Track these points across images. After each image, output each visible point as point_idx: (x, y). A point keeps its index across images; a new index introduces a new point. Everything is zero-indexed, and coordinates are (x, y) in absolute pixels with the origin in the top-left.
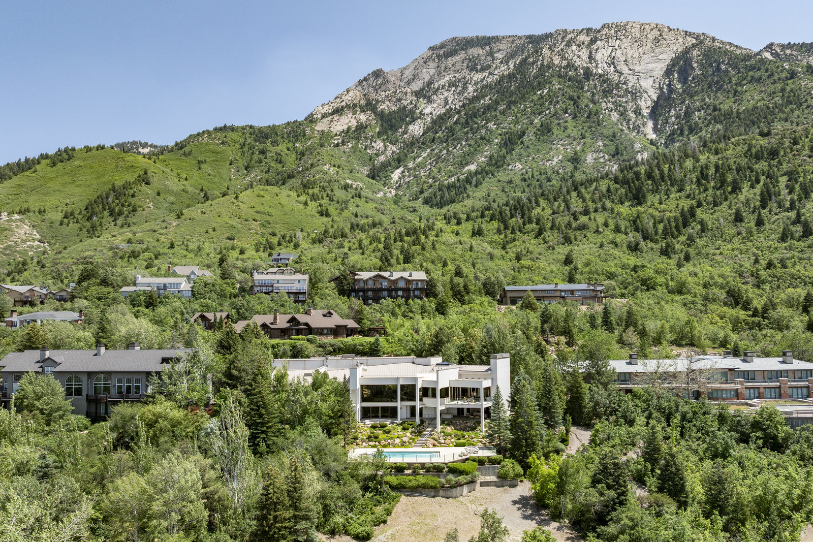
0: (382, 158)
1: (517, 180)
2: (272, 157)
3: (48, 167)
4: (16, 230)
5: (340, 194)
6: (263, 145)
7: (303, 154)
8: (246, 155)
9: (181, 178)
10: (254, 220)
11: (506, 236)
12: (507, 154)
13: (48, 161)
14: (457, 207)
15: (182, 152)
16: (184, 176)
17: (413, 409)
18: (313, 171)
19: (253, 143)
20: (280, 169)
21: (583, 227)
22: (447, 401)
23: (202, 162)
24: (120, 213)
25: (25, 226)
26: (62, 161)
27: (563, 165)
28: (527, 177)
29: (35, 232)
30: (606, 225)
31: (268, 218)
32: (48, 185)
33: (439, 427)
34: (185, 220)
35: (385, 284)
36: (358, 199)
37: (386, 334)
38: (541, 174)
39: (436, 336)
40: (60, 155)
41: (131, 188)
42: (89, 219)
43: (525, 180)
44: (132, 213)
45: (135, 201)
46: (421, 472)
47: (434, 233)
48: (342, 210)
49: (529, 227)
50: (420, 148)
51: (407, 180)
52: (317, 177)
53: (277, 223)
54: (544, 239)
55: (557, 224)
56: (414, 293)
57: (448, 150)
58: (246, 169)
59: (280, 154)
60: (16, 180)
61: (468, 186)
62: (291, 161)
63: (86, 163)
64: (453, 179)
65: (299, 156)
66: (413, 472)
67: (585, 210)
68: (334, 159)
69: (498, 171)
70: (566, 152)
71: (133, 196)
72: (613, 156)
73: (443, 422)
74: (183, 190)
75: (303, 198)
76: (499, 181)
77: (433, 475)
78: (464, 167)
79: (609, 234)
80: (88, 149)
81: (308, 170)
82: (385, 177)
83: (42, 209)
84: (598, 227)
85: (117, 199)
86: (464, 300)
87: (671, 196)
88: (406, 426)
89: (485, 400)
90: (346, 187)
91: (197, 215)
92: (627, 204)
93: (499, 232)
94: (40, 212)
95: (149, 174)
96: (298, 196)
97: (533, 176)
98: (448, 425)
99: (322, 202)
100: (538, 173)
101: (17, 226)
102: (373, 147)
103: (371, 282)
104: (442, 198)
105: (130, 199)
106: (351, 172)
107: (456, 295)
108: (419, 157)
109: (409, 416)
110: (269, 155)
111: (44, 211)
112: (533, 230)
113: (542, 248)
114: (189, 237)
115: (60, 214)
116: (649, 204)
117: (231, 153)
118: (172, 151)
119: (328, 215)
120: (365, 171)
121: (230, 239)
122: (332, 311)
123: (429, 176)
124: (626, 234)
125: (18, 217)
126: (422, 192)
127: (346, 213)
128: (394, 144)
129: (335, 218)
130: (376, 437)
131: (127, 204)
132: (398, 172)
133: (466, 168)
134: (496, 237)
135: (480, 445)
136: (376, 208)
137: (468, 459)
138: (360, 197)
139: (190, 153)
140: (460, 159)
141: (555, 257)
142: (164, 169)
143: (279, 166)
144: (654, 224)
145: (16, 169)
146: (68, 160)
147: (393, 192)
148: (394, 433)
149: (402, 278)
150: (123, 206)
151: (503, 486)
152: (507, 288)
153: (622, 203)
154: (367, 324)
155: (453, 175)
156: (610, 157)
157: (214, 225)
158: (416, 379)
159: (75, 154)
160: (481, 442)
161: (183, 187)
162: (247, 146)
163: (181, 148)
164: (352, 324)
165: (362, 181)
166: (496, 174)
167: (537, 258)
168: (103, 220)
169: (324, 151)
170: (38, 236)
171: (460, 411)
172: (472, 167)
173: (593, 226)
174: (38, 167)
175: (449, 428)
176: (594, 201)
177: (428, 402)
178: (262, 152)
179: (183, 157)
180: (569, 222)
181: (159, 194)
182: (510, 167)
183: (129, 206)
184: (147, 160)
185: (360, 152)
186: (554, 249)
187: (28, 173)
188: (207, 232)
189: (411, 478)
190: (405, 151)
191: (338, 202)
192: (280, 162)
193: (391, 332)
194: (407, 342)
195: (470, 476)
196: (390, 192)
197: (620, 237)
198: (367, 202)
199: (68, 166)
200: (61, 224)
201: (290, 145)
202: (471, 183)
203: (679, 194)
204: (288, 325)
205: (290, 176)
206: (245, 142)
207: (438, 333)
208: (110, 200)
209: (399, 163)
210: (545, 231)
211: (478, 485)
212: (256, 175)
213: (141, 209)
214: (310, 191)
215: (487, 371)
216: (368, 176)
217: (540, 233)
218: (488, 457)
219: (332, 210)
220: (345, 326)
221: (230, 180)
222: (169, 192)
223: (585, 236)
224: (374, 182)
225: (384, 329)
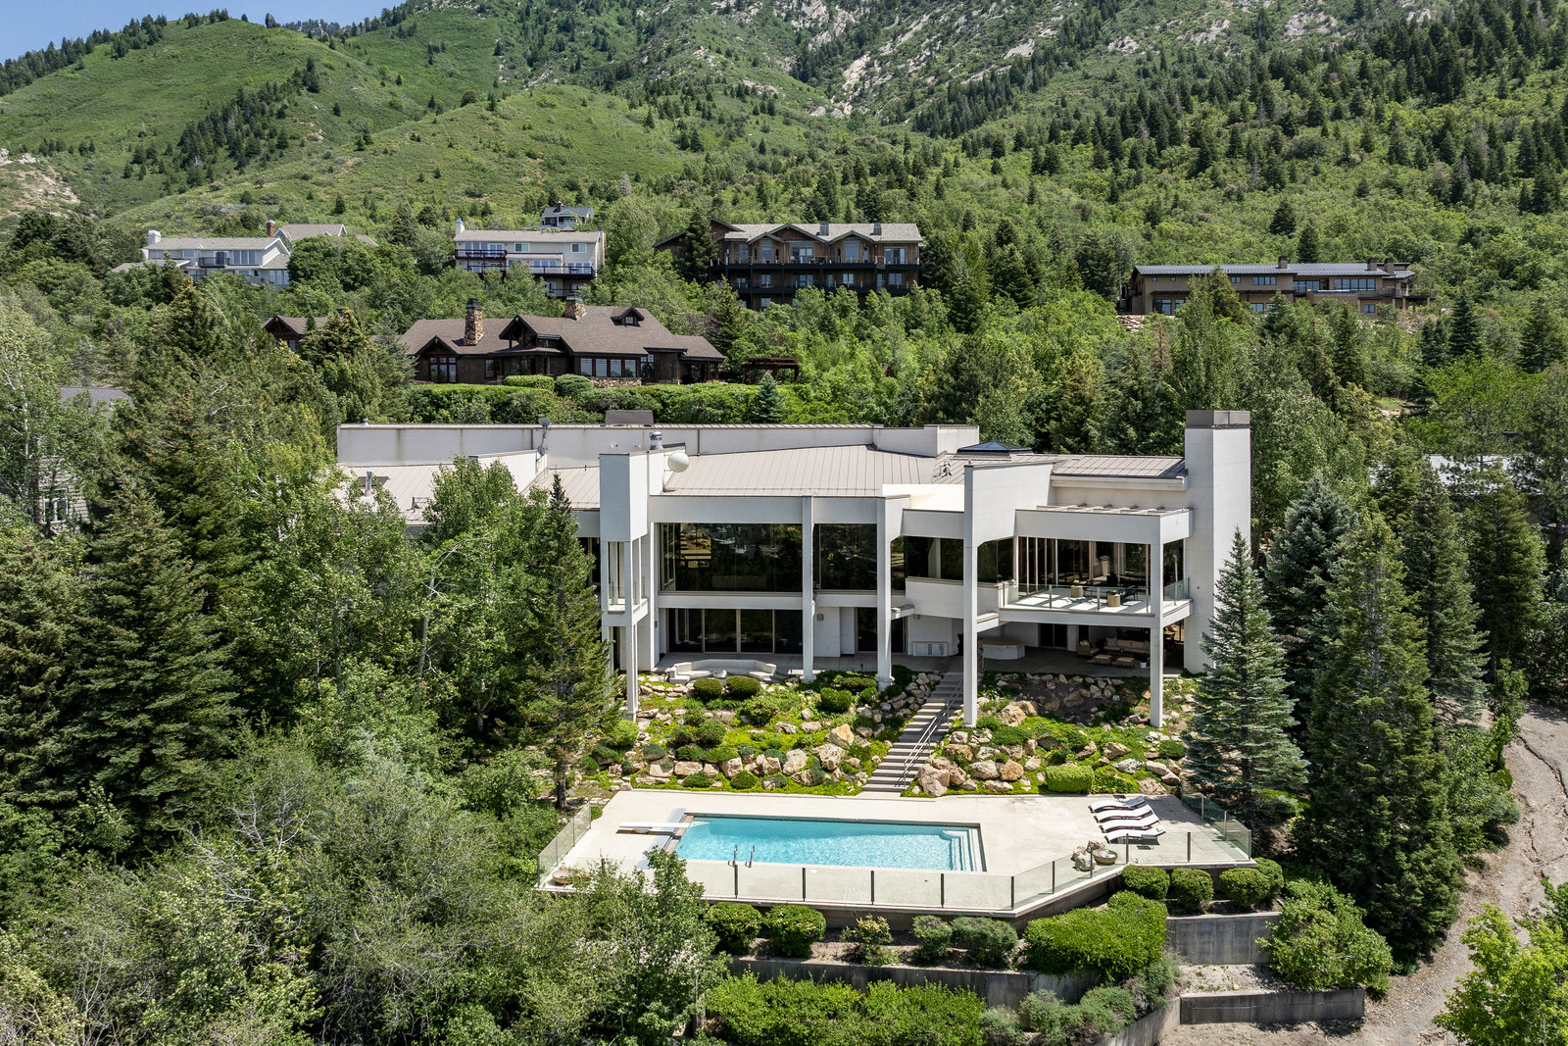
0: (824, 38)
1: (1127, 74)
2: (586, 37)
3: (108, 61)
4: (26, 186)
5: (725, 105)
6: (566, 13)
7: (651, 31)
8: (531, 34)
9: (388, 79)
10: (529, 155)
11: (1117, 172)
12: (1104, 19)
13: (108, 47)
14: (992, 127)
15: (395, 29)
16: (393, 74)
17: (867, 618)
18: (670, 62)
19: (546, 9)
20: (603, 64)
21: (1307, 152)
22: (1005, 593)
23: (436, 50)
24: (252, 152)
25: (47, 179)
26: (136, 47)
27: (1234, 40)
28: (1150, 65)
29: (68, 192)
30: (1366, 146)
31: (563, 152)
32: (105, 96)
33: (974, 704)
34: (375, 153)
35: (807, 254)
36: (767, 117)
37: (798, 376)
38: (1181, 61)
39: (955, 370)
40: (133, 34)
41: (277, 100)
42: (185, 164)
43: (1145, 74)
44: (278, 151)
45: (287, 126)
46: (893, 955)
47: (938, 170)
48: (731, 138)
49: (1170, 152)
50: (906, 13)
51: (879, 82)
52: (680, 73)
53: (581, 163)
54: (1213, 177)
55: (1244, 145)
56: (886, 279)
57: (969, 16)
58: (530, 65)
59: (602, 32)
60: (38, 87)
61: (1014, 90)
62: (625, 45)
63: (186, 49)
64: (980, 76)
65: (643, 37)
66: (855, 957)
67: (1310, 114)
68: (717, 38)
69: (1083, 57)
70: (1239, 13)
71: (281, 115)
72: (1350, 20)
73: (986, 683)
74: (391, 105)
75: (642, 111)
76: (1087, 77)
77: (952, 984)
78: (1005, 50)
79: (1374, 167)
80: (192, 21)
81: (659, 59)
82: (830, 77)
83: (88, 146)
84: (1347, 151)
85: (247, 121)
86: (1026, 298)
87: (1529, 79)
88: (834, 695)
89: (1168, 596)
90: (741, 93)
91: (400, 143)
92: (1412, 101)
93: (1098, 163)
94: (82, 150)
95: (318, 69)
96: (632, 106)
97: (1163, 66)
98: (1011, 692)
99: (686, 120)
100: (1176, 59)
101: (29, 179)
102: (804, 14)
103: (766, 248)
104: (955, 114)
105: (274, 122)
106: (754, 65)
107: (1005, 283)
108: (903, 32)
109: (851, 649)
110: (580, 33)
111: (92, 149)
112: (1182, 160)
113: (1210, 197)
114: (380, 190)
115: (125, 154)
116: (1471, 98)
117: (498, 29)
118: (374, 28)
119: (696, 147)
120: (787, 64)
121: (471, 194)
122: (641, 311)
123: (927, 71)
124: (1421, 166)
125: (33, 160)
126: (910, 105)
127: (738, 145)
128: (850, 9)
129: (712, 154)
130: (709, 743)
131: (267, 132)
132: (859, 64)
133: (1011, 52)
134: (1092, 174)
135: (1153, 788)
136: (807, 136)
137: (1117, 884)
138: (771, 111)
139: (412, 31)
140: (996, 32)
141: (1245, 216)
142: (354, 62)
143: (601, 57)
144: (1491, 143)
145: (41, 64)
146: (150, 43)
147: (848, 109)
148: (786, 727)
149: (852, 236)
150: (258, 135)
151: (1290, 1023)
152: (1144, 269)
153: (1399, 99)
154: (746, 348)
155: (981, 68)
156: (1343, 23)
157: (439, 165)
158: (877, 503)
159: (166, 32)
160: (1157, 774)
161: (390, 98)
162: (533, 16)
163: (394, 22)
164: (698, 347)
165: (779, 84)
166: (1079, 63)
167: (1201, 219)
168: (216, 166)
169: (696, 21)
170: (75, 200)
171: (1052, 634)
172: (1024, 50)
173: (1334, 149)
174: (86, 59)
175: (1013, 708)
176: (1328, 93)
177: (929, 596)
178: (565, 28)
179: (397, 40)
180: (1275, 138)
181: (336, 111)
182: (1111, 47)
183: (271, 136)
184: (315, 42)
185: (776, 24)
186: (1240, 199)
187: (67, 71)
188: (421, 180)
189: (840, 994)
190: (874, 20)
191: (721, 121)
192: (604, 49)
193: (813, 373)
194: (862, 396)
195: (1139, 983)
196: (842, 109)
197: (1405, 174)
198: (787, 123)
199: (149, 56)
200: (126, 176)
201: (626, 13)
202: (1021, 83)
203: (1549, 73)
204: (504, 345)
205: (623, 74)
206: (528, 8)
207: (961, 359)
208: (231, 124)
209: (860, 46)
210: (1214, 159)
211: (1172, 1017)
212: (552, 77)
213: (298, 142)
214: (660, 100)
215: (1168, 475)
216: (793, 74)
217: (1202, 164)
218: (1215, 871)
219: (708, 135)
220: (680, 353)
221: (495, 85)
222: (360, 107)
223: (1316, 172)
224: (805, 86)
225: (792, 364)
